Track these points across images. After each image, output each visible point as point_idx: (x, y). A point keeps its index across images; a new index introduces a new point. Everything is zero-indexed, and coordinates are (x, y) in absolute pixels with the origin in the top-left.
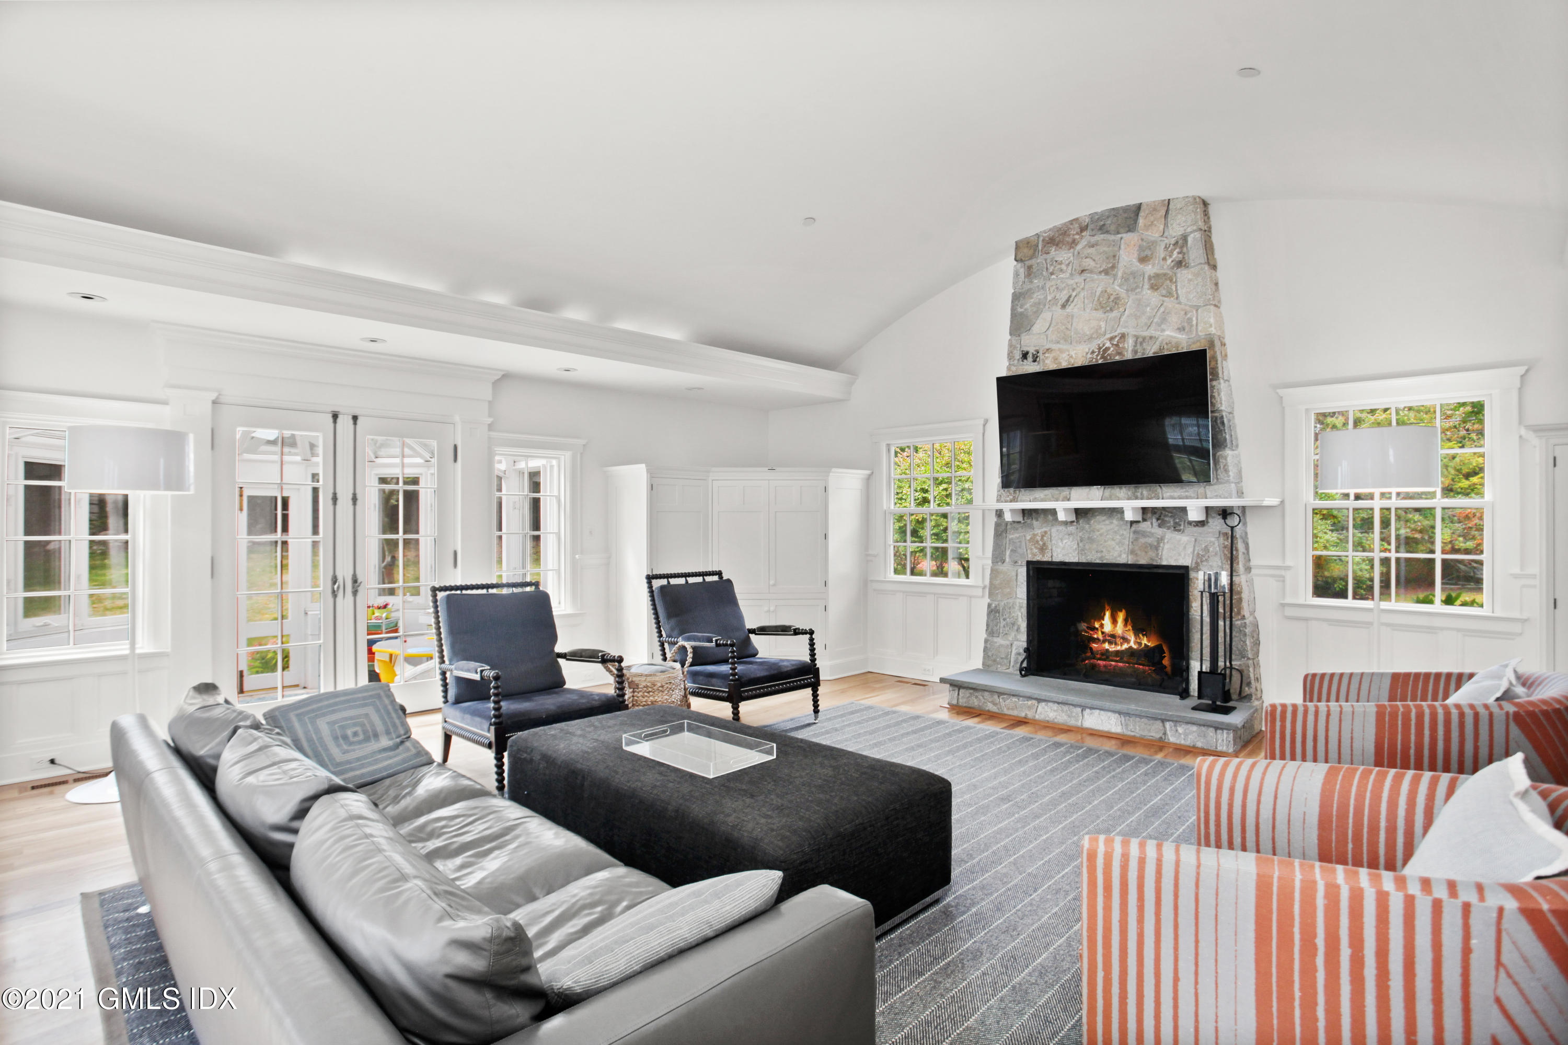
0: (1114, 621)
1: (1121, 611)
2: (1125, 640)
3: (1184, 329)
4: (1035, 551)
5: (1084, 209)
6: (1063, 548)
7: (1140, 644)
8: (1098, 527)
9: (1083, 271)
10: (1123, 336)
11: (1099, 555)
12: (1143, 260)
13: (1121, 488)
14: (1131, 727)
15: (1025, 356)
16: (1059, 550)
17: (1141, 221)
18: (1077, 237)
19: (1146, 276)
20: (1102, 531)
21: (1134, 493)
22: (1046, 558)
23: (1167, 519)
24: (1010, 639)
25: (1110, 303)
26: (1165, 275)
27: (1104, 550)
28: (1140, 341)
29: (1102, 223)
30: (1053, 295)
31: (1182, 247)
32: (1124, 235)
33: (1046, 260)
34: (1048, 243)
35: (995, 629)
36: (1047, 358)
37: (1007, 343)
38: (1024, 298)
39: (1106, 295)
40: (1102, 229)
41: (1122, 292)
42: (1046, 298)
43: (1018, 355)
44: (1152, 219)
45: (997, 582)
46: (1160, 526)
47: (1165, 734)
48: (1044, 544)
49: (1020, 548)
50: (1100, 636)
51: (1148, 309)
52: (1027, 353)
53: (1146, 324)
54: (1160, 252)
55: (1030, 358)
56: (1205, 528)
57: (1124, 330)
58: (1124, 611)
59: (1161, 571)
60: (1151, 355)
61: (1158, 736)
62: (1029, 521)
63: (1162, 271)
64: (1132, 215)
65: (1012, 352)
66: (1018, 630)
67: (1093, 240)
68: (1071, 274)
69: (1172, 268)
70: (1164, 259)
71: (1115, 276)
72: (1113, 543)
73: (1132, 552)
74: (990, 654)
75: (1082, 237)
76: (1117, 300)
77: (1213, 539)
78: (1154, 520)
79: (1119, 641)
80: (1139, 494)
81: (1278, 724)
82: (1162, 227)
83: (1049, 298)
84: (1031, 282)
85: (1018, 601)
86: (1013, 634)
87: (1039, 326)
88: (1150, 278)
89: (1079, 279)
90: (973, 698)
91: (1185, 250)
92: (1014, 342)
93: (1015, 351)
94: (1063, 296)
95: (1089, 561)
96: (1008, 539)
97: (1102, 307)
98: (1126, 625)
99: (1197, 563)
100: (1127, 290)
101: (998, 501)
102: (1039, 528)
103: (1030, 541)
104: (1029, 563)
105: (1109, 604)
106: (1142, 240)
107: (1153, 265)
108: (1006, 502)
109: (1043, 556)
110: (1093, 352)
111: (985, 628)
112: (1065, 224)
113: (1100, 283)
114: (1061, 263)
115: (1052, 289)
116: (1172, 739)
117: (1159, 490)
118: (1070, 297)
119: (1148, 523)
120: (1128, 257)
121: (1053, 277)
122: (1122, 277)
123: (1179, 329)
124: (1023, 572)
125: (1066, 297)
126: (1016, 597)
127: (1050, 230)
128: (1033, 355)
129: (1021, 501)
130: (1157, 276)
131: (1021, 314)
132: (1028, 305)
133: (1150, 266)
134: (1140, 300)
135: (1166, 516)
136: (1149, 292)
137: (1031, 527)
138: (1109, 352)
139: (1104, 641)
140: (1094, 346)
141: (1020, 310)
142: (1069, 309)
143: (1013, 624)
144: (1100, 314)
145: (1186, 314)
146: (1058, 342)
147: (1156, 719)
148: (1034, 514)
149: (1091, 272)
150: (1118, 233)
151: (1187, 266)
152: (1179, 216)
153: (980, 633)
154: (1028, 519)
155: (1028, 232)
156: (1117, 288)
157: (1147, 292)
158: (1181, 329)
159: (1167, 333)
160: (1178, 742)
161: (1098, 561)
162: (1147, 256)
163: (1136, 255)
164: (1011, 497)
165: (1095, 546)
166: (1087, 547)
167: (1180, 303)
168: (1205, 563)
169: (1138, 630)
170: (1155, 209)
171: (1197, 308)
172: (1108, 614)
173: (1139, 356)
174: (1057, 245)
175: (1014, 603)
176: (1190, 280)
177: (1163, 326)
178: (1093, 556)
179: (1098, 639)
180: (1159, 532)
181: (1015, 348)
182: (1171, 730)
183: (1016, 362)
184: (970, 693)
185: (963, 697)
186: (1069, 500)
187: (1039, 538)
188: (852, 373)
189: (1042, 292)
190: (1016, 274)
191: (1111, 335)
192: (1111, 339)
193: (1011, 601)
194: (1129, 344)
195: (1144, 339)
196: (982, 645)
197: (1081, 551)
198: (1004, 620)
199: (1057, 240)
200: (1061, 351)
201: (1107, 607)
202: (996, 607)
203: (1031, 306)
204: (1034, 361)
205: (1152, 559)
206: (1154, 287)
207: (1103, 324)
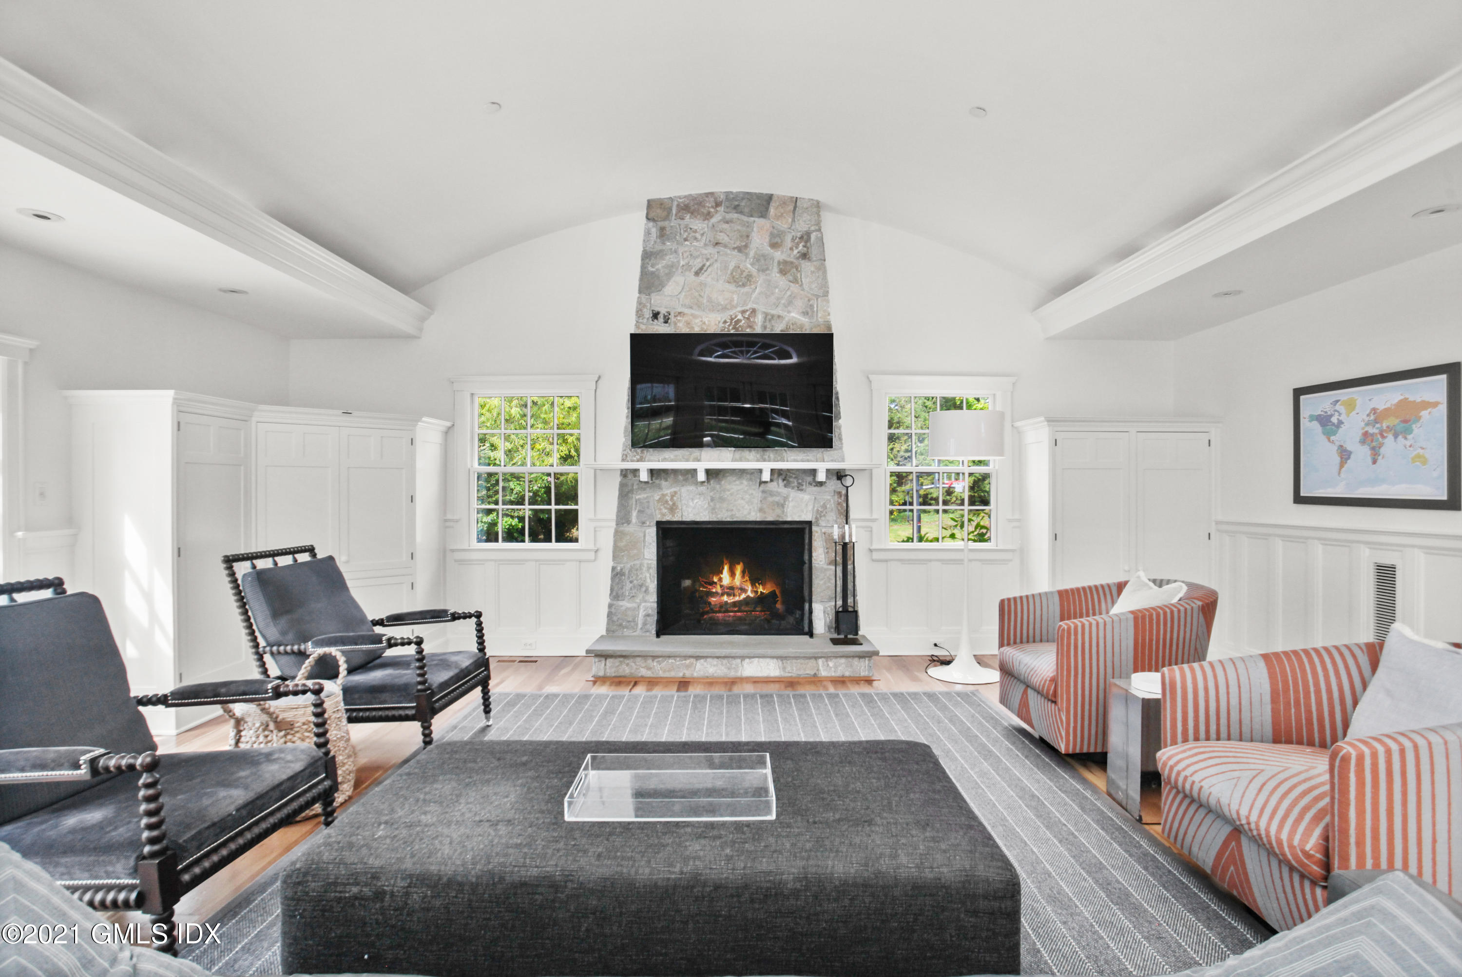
0: (732, 574)
1: (739, 564)
2: (743, 590)
3: (808, 314)
4: (665, 511)
5: (720, 187)
6: (694, 508)
7: (756, 592)
8: (728, 487)
9: (717, 244)
10: (754, 311)
11: (730, 513)
12: (774, 245)
13: (750, 451)
14: (789, 669)
15: (655, 315)
16: (690, 510)
17: (772, 211)
18: (712, 210)
19: (776, 261)
20: (732, 491)
21: (762, 457)
22: (677, 518)
23: (791, 480)
24: (638, 601)
25: (741, 279)
26: (792, 263)
27: (734, 509)
28: (769, 318)
29: (736, 203)
30: (687, 261)
31: (806, 242)
32: (756, 219)
33: (680, 225)
34: (683, 209)
35: (620, 592)
36: (679, 321)
37: (636, 300)
38: (656, 258)
39: (739, 271)
40: (736, 208)
41: (754, 271)
42: (678, 262)
43: (648, 314)
44: (782, 211)
45: (622, 544)
46: (785, 486)
47: (818, 670)
48: (674, 504)
49: (648, 508)
50: (719, 590)
51: (777, 290)
52: (658, 313)
53: (774, 304)
54: (788, 243)
55: (661, 318)
56: (823, 488)
57: (755, 306)
58: (741, 564)
59: (786, 526)
60: (778, 332)
61: (812, 673)
62: (657, 482)
63: (788, 259)
64: (765, 203)
65: (641, 310)
66: (646, 591)
67: (729, 216)
68: (705, 245)
69: (798, 258)
70: (791, 249)
71: (747, 255)
72: (742, 502)
73: (761, 510)
74: (615, 618)
75: (717, 212)
76: (749, 277)
77: (829, 497)
78: (780, 481)
79: (737, 592)
80: (766, 457)
81: (1073, 637)
82: (790, 220)
83: (682, 263)
84: (664, 244)
85: (646, 562)
86: (641, 596)
87: (671, 288)
88: (779, 263)
89: (711, 250)
90: (624, 666)
91: (808, 244)
92: (644, 300)
93: (645, 310)
94: (697, 264)
95: (720, 519)
96: (634, 500)
97: (735, 281)
98: (743, 577)
99: (816, 518)
100: (758, 270)
101: (623, 460)
102: (667, 488)
103: (659, 501)
104: (659, 524)
105: (727, 558)
106: (773, 227)
107: (782, 252)
108: (632, 461)
109: (673, 516)
110: (725, 322)
111: (609, 592)
112: (700, 195)
113: (733, 259)
114: (695, 231)
115: (685, 255)
116: (823, 673)
117: (785, 454)
118: (704, 265)
119: (775, 484)
120: (759, 240)
121: (686, 243)
122: (754, 258)
123: (803, 312)
124: (651, 533)
125: (700, 265)
126: (644, 558)
127: (685, 197)
128: (665, 316)
129: (649, 461)
130: (785, 262)
131: (653, 273)
132: (660, 266)
133: (779, 253)
134: (770, 281)
135: (791, 477)
136: (778, 275)
137: (659, 487)
138: (741, 324)
139: (723, 595)
140: (726, 316)
141: (651, 269)
142: (702, 278)
143: (641, 586)
144: (732, 287)
145: (809, 300)
146: (691, 308)
147: (810, 658)
148: (663, 474)
149: (725, 246)
150: (752, 216)
151: (809, 259)
152: (805, 215)
153: (605, 599)
154: (657, 479)
155: (664, 194)
156: (749, 266)
157: (775, 275)
158: (805, 313)
159: (793, 314)
160: (829, 675)
161: (728, 519)
162: (777, 243)
163: (767, 240)
164: (638, 457)
165: (725, 505)
166: (718, 506)
167: (803, 290)
168: (823, 518)
169: (754, 581)
170: (784, 203)
171: (817, 297)
172: (726, 568)
173: (768, 331)
174: (692, 213)
175: (641, 565)
176: (812, 272)
177: (790, 308)
178: (724, 515)
179: (717, 593)
180: (784, 491)
181: (645, 306)
182: (823, 665)
183: (645, 320)
184: (621, 662)
185: (611, 667)
186: (699, 461)
187: (668, 498)
188: (429, 305)
189: (674, 255)
190: (648, 233)
191: (743, 308)
192: (743, 312)
193: (637, 562)
194: (759, 319)
195: (773, 316)
196: (605, 610)
197: (713, 510)
198: (631, 582)
199: (693, 208)
200: (694, 316)
201: (725, 561)
202: (621, 569)
203: (663, 267)
204: (666, 322)
205: (778, 516)
206: (783, 272)
207: (735, 297)
